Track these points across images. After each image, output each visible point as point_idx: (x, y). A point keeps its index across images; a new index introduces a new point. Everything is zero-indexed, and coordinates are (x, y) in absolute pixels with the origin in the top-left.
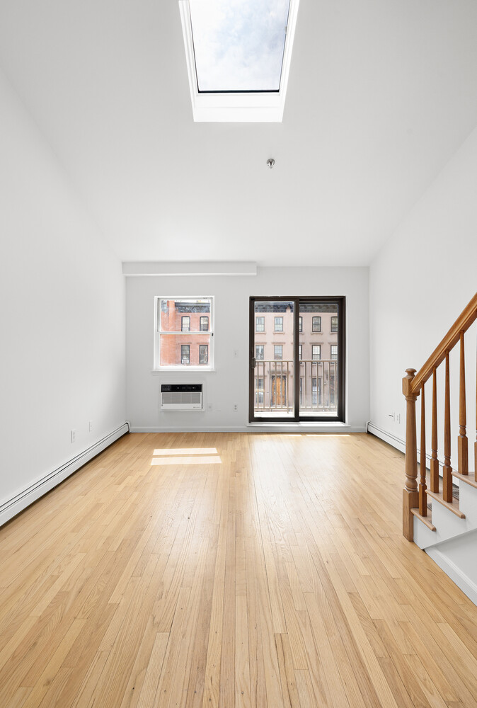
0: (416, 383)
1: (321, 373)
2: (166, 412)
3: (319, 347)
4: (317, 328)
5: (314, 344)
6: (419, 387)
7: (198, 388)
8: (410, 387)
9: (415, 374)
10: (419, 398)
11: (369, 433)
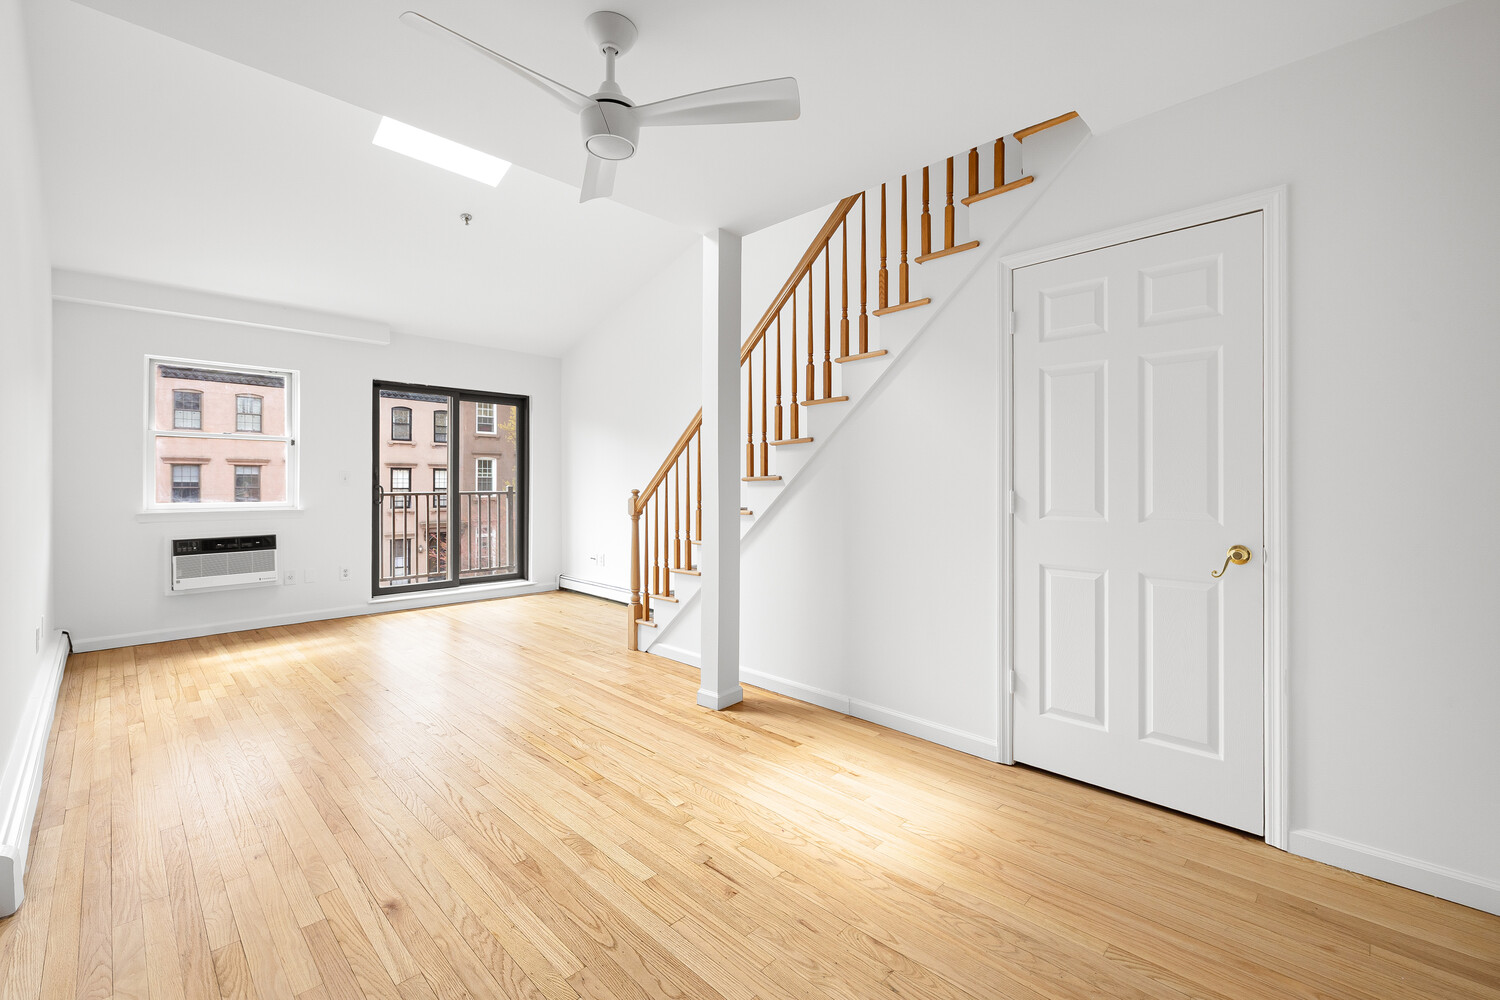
0: (640, 503)
1: (411, 529)
2: (189, 595)
3: (406, 473)
4: (402, 431)
5: (394, 468)
6: (643, 506)
7: (267, 542)
8: (635, 506)
9: (640, 495)
10: (642, 517)
11: (562, 590)
